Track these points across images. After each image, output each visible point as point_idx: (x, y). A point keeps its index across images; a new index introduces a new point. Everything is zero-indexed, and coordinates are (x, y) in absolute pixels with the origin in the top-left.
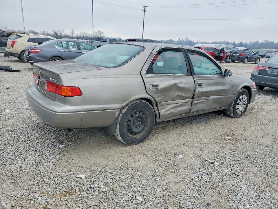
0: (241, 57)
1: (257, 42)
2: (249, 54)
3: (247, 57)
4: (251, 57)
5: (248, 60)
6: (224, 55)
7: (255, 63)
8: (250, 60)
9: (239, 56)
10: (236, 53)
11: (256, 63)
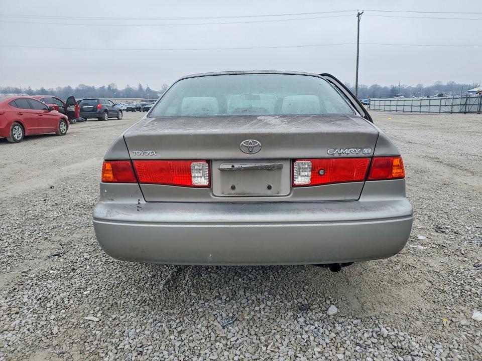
0: (98, 110)
1: (69, 87)
2: (107, 105)
3: (106, 111)
4: (111, 109)
5: (108, 114)
6: (76, 108)
7: (117, 119)
8: (111, 114)
9: (94, 108)
10: (87, 104)
11: (119, 119)
